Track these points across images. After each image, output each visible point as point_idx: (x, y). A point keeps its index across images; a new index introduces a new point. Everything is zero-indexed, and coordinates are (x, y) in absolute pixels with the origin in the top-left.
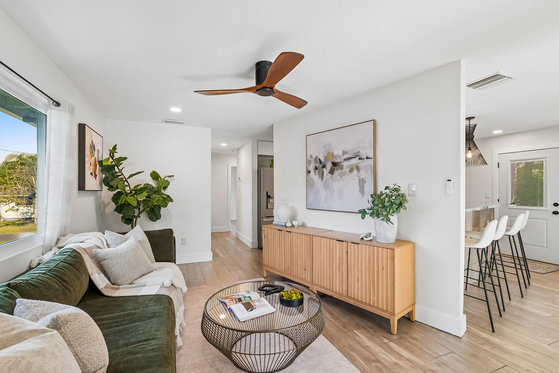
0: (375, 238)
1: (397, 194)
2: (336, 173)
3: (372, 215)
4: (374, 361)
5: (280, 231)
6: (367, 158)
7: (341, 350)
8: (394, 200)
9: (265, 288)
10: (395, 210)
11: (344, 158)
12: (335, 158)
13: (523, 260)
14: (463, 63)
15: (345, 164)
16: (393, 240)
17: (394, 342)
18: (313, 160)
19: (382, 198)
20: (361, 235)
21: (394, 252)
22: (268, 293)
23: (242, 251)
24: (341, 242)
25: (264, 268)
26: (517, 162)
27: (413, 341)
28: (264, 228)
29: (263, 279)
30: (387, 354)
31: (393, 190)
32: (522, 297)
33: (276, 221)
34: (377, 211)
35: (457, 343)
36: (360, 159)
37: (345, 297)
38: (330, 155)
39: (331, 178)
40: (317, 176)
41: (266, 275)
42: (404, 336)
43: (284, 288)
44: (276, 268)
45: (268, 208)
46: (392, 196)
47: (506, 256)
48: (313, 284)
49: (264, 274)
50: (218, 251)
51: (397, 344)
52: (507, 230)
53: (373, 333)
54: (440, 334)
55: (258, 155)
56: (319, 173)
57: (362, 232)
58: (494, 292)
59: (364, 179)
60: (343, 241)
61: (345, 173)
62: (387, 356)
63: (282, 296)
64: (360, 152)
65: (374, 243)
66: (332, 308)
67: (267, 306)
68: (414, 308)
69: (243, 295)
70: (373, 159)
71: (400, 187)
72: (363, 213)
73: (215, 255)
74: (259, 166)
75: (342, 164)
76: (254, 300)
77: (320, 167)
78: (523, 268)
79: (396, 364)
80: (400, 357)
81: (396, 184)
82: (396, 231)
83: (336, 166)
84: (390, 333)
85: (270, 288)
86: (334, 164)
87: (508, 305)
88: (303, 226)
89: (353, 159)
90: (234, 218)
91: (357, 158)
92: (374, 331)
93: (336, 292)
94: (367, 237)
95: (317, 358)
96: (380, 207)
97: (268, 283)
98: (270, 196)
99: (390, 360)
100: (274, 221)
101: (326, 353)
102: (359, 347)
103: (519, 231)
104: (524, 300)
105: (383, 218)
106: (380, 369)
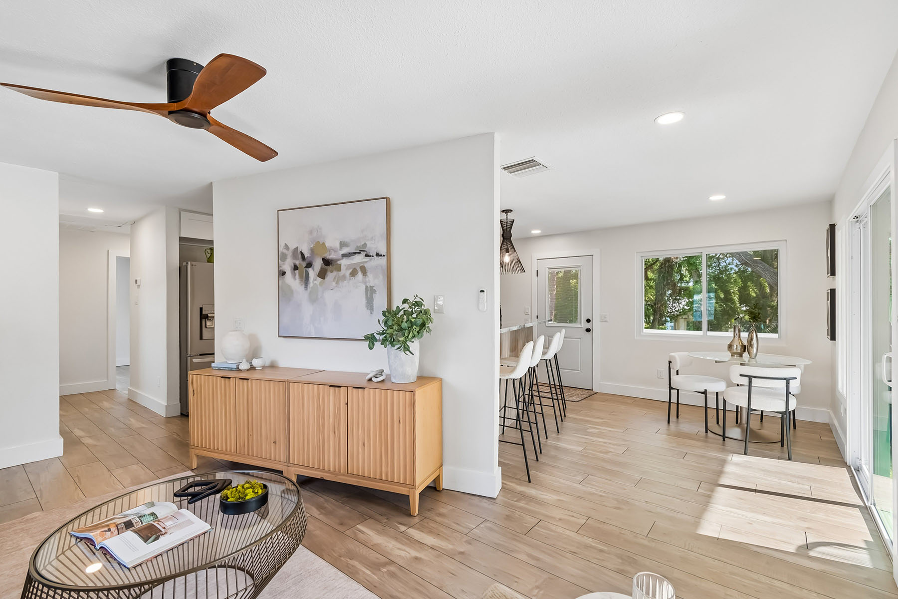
0: (389, 377)
1: (419, 309)
2: (330, 276)
3: (383, 342)
4: (385, 565)
5: (227, 379)
6: (378, 255)
7: (335, 563)
8: (415, 318)
9: (191, 490)
10: (416, 333)
11: (342, 253)
12: (328, 252)
13: (560, 389)
14: (498, 137)
15: (344, 262)
16: (413, 379)
17: (413, 528)
18: (289, 254)
19: (399, 316)
20: (369, 374)
21: (414, 395)
22: (195, 498)
23: (144, 426)
24: (336, 388)
25: (193, 452)
26: (556, 271)
27: (438, 519)
28: (192, 376)
29: (189, 473)
30: (403, 547)
31: (414, 304)
32: (558, 432)
33: (219, 360)
34: (391, 335)
35: (491, 507)
36: (367, 256)
37: (343, 475)
38: (319, 246)
39: (321, 284)
40: (298, 281)
41: (198, 464)
42: (428, 514)
43: (231, 482)
44: (218, 449)
45: (204, 338)
46: (412, 313)
47: (544, 385)
48: (289, 465)
49: (191, 463)
50: (78, 433)
51: (418, 529)
52: (544, 353)
53: (385, 522)
54: (472, 499)
55: (180, 237)
56: (301, 276)
57: (370, 369)
58: (531, 431)
59: (373, 287)
60: (341, 387)
61: (344, 277)
62: (404, 550)
63: (225, 497)
64: (366, 245)
65: (387, 385)
66: (321, 499)
67: (193, 523)
68: (441, 471)
69: (138, 513)
70: (386, 257)
71: (423, 301)
72: (371, 339)
73: (71, 442)
74: (182, 259)
75: (339, 262)
76: (162, 517)
77: (302, 266)
78: (560, 398)
79: (416, 558)
80: (421, 548)
81: (417, 296)
82: (417, 364)
83: (329, 265)
84: (410, 515)
85: (203, 487)
86: (327, 262)
87: (545, 445)
88: (273, 366)
89: (357, 256)
90: (123, 359)
91: (363, 254)
92: (387, 519)
93: (329, 471)
94: (378, 376)
95: (294, 588)
96: (395, 330)
97: (198, 479)
98: (207, 314)
99: (408, 555)
100: (214, 362)
101: (310, 575)
102: (363, 551)
103: (556, 354)
104: (560, 436)
105: (400, 345)
106: (394, 573)
